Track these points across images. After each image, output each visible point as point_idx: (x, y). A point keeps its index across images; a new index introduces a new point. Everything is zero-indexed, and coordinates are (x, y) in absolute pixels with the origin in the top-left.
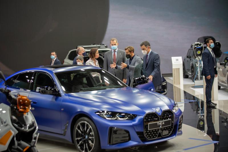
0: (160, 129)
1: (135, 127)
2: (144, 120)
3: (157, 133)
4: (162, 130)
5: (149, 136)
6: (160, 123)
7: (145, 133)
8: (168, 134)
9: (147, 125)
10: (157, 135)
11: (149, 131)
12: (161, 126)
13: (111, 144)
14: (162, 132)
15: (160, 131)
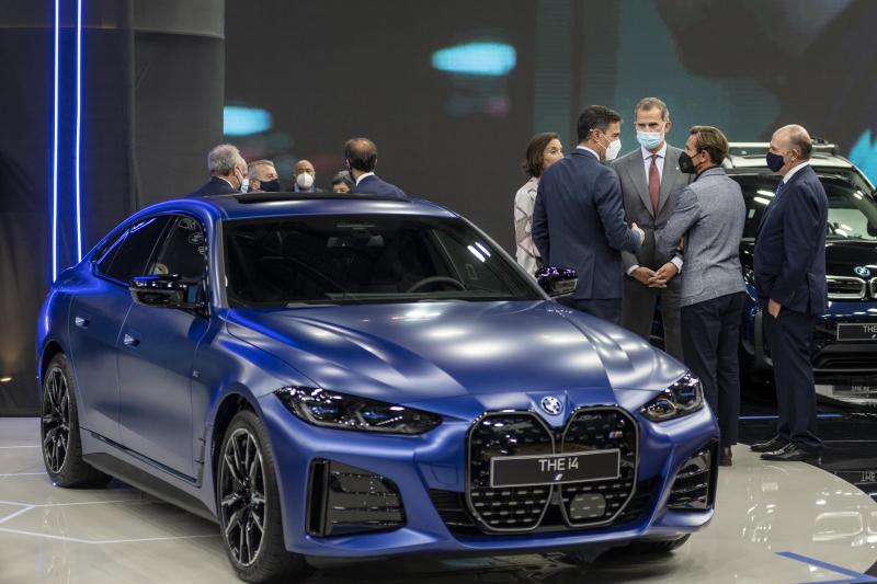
0: (556, 487)
1: (425, 469)
2: (467, 440)
3: (541, 507)
4: (568, 494)
5: (497, 517)
6: (556, 462)
7: (475, 500)
8: (604, 517)
9: (486, 465)
10: (537, 516)
11: (496, 490)
12: (559, 477)
13: (321, 535)
14: (567, 505)
15: (556, 499)
